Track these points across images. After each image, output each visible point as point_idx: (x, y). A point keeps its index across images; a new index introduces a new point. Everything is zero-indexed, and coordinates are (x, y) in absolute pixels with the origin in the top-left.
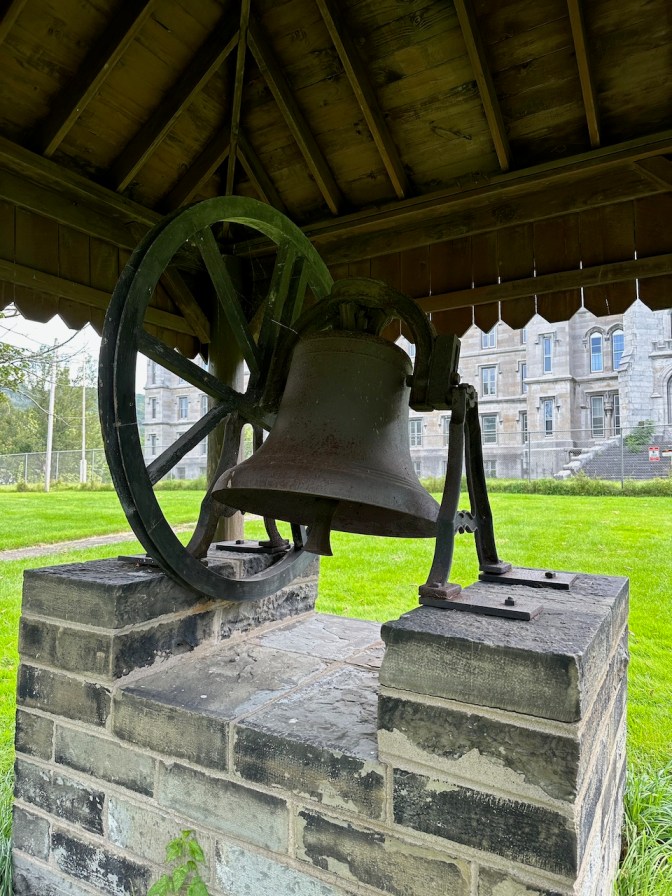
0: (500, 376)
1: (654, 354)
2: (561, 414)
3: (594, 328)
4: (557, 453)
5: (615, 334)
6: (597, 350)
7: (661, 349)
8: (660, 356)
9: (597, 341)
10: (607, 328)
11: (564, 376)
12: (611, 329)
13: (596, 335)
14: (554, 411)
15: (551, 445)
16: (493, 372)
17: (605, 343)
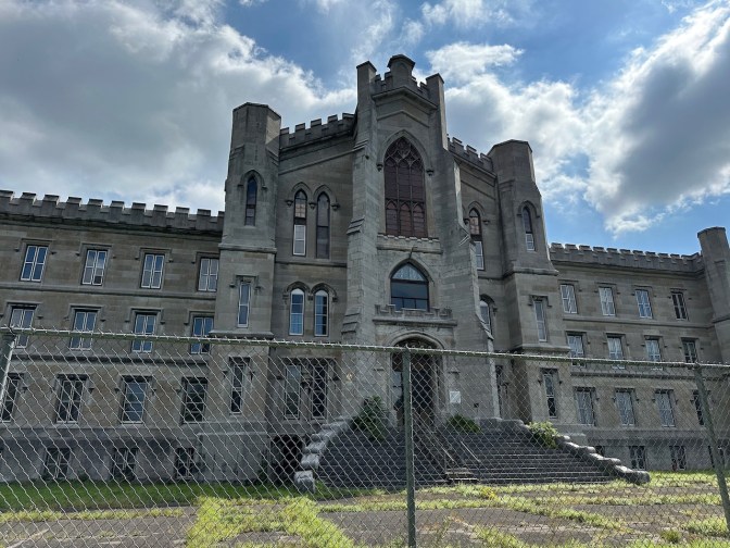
0: (162, 327)
1: (376, 318)
2: (256, 383)
3: (297, 283)
4: (245, 438)
5: (318, 294)
6: (297, 309)
7: (384, 314)
8: (383, 321)
9: (297, 299)
10: (311, 286)
11: (264, 333)
12: (316, 287)
13: (298, 292)
14: (247, 378)
15: (237, 427)
16: (151, 321)
17: (308, 302)
